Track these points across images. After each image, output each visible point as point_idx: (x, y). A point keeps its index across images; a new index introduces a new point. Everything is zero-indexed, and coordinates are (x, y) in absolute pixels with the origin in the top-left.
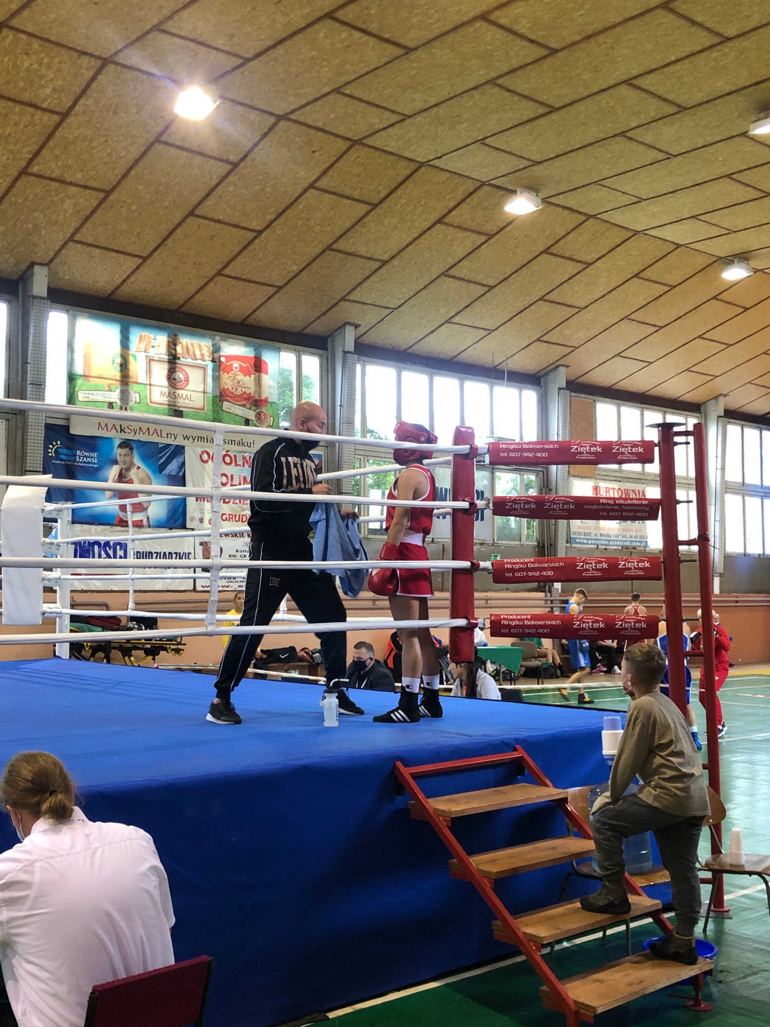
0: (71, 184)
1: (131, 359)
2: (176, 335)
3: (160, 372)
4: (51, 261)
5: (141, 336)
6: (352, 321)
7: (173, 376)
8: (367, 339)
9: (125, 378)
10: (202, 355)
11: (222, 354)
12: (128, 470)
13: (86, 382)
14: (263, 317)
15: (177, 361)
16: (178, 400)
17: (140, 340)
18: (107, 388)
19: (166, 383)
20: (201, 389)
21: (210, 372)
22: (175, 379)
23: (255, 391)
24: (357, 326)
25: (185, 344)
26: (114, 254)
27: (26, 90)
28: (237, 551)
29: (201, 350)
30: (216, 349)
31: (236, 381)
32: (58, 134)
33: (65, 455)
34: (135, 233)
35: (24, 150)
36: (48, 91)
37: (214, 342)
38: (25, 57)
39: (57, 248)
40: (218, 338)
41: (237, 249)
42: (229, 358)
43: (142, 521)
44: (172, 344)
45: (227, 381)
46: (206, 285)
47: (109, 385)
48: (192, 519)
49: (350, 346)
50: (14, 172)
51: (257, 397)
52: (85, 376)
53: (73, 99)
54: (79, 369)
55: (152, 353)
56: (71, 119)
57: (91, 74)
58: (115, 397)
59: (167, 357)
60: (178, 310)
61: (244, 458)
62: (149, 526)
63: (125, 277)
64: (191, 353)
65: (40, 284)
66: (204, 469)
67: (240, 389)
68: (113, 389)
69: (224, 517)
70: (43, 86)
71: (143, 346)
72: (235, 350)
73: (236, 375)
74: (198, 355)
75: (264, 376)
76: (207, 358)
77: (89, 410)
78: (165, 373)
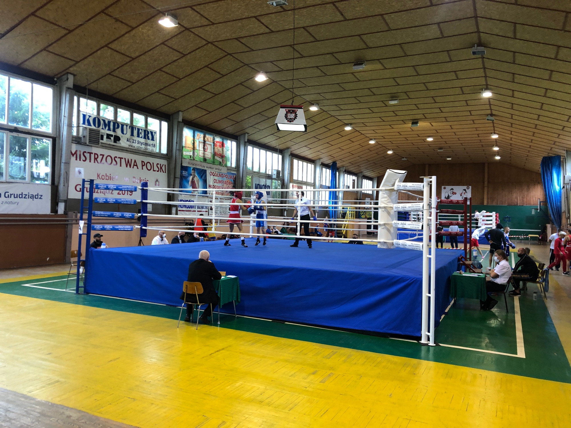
0: (209, 92)
1: (195, 141)
2: (205, 134)
3: (201, 145)
5: (197, 134)
8: (249, 138)
9: (194, 148)
10: (211, 141)
12: (194, 177)
13: (185, 149)
17: (197, 136)
19: (202, 150)
22: (205, 148)
23: (222, 153)
24: (248, 134)
25: (207, 137)
26: (204, 110)
29: (210, 139)
30: (214, 139)
31: (218, 150)
32: (218, 80)
35: (206, 82)
37: (214, 137)
38: (227, 62)
39: (189, 107)
40: (215, 135)
41: (236, 112)
42: (217, 142)
44: (204, 137)
45: (216, 150)
46: (219, 120)
47: (190, 150)
49: (246, 140)
50: (198, 87)
51: (222, 155)
52: (185, 147)
53: (229, 72)
54: (184, 144)
55: (200, 140)
56: (225, 77)
57: (239, 67)
58: (191, 154)
60: (206, 126)
61: (219, 174)
65: (180, 118)
66: (211, 178)
67: (219, 152)
70: (225, 69)
71: (198, 137)
72: (218, 139)
73: (218, 147)
74: (210, 141)
75: (224, 148)
76: (212, 142)
77: (186, 158)
78: (203, 146)
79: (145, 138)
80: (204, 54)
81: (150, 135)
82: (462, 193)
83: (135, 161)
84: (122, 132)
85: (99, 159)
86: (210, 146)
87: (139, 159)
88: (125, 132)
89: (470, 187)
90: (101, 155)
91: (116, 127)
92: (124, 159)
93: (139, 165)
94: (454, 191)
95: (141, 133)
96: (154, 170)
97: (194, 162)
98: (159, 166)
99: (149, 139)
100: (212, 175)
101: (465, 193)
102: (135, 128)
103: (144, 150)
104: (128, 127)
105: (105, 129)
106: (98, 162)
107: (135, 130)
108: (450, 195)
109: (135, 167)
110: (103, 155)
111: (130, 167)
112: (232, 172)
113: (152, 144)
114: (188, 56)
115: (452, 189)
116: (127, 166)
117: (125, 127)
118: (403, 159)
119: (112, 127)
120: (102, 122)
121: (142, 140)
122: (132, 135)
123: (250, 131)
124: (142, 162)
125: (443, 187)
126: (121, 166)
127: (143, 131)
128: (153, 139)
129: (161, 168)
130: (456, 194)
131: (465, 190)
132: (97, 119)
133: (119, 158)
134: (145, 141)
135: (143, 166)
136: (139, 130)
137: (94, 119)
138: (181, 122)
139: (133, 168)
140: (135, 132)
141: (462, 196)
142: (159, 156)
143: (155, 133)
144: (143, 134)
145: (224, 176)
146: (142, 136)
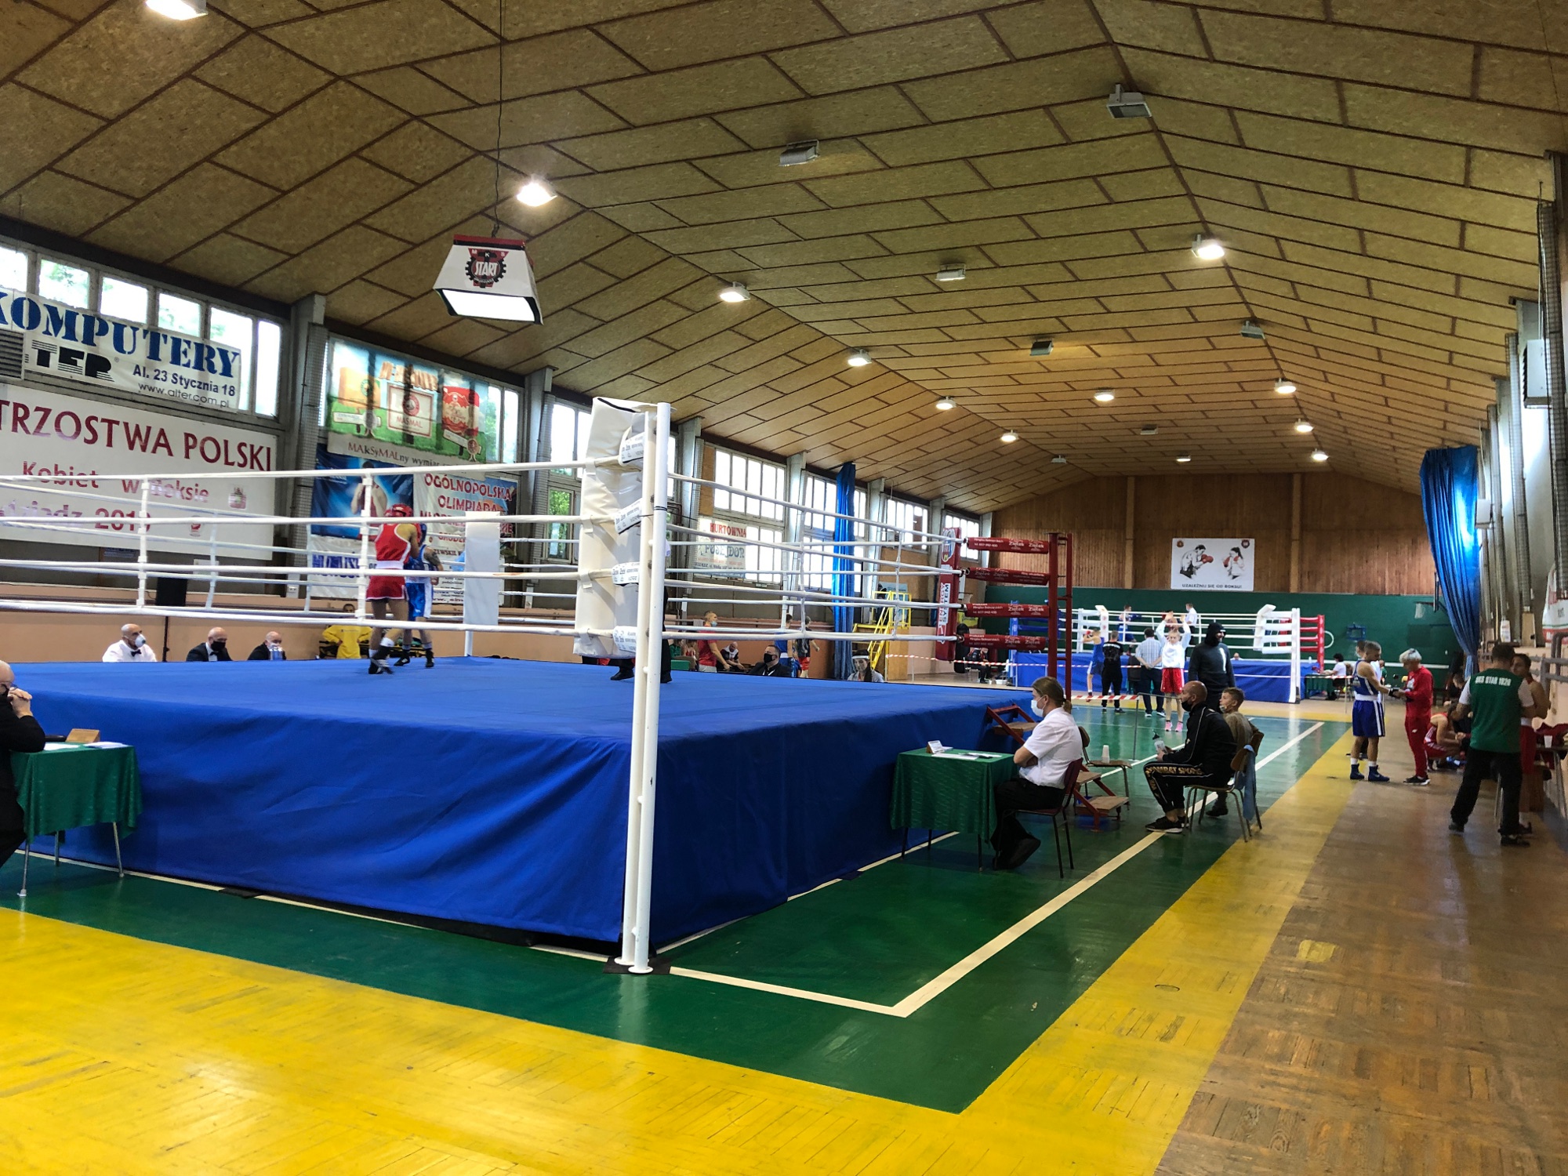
1: (376, 385)
2: (411, 366)
3: (398, 398)
4: (331, 292)
5: (384, 364)
6: (553, 364)
7: (407, 403)
8: (560, 381)
9: (371, 404)
10: (430, 385)
11: (445, 385)
13: (340, 405)
14: (481, 357)
15: (411, 389)
16: (410, 426)
17: (384, 368)
18: (356, 411)
19: (401, 409)
20: (428, 417)
21: (435, 401)
22: (408, 406)
23: (469, 422)
24: (554, 369)
25: (418, 374)
27: (402, 164)
29: (429, 380)
30: (441, 381)
31: (454, 411)
32: (405, 199)
35: (369, 206)
37: (440, 374)
38: (417, 142)
39: (342, 283)
40: (443, 370)
42: (451, 389)
44: (408, 373)
45: (448, 412)
47: (358, 409)
49: (548, 385)
50: (349, 221)
51: (469, 427)
52: (340, 399)
53: (434, 175)
54: (335, 393)
55: (392, 380)
56: (424, 189)
57: (460, 161)
58: (361, 419)
59: (403, 385)
60: (415, 343)
61: (458, 482)
63: (386, 312)
64: (422, 383)
65: (318, 312)
66: (427, 490)
67: (457, 418)
68: (361, 413)
69: (441, 536)
70: (417, 164)
71: (385, 374)
72: (455, 382)
73: (454, 405)
74: (427, 386)
75: (476, 408)
76: (434, 388)
77: (342, 431)
78: (401, 400)
79: (198, 366)
80: (334, 113)
81: (217, 361)
82: (1228, 559)
83: (162, 433)
84: (119, 345)
85: (32, 422)
86: (427, 400)
87: (176, 427)
88: (127, 347)
89: (1252, 541)
90: (38, 409)
91: (96, 329)
92: (122, 426)
93: (177, 443)
94: (1207, 553)
95: (185, 353)
96: (230, 461)
97: (369, 443)
98: (246, 451)
99: (212, 369)
100: (433, 485)
101: (1236, 559)
102: (165, 337)
103: (197, 403)
104: (139, 333)
105: (56, 332)
106: (27, 431)
107: (165, 342)
108: (1195, 564)
109: (162, 450)
110: (47, 412)
111: (144, 449)
112: (502, 478)
113: (225, 387)
114: (285, 119)
115: (1201, 547)
116: (131, 446)
117: (128, 332)
118: (1055, 460)
119: (79, 329)
120: (45, 314)
121: (191, 374)
122: (154, 354)
123: (560, 360)
124: (187, 435)
125: (1175, 541)
126: (110, 444)
127: (193, 345)
128: (227, 371)
129: (254, 456)
130: (1211, 560)
131: (1237, 550)
132: (26, 305)
133: (103, 420)
134: (200, 375)
135: (188, 448)
136: (177, 342)
137: (17, 305)
138: (320, 325)
139: (154, 451)
140: (166, 350)
141: (1228, 568)
142: (251, 421)
143: (235, 354)
144: (192, 356)
145: (476, 488)
146: (189, 361)
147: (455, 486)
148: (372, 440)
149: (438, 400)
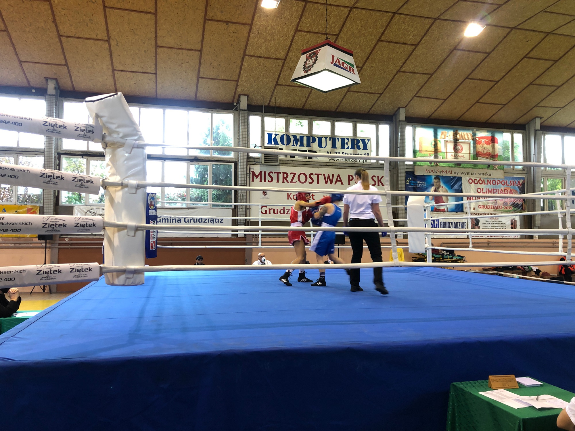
0: (417, 73)
1: (438, 142)
2: (457, 131)
3: (451, 146)
4: (406, 106)
5: (442, 132)
6: (539, 116)
7: (456, 148)
8: (546, 124)
9: (436, 151)
10: (468, 138)
11: (477, 136)
12: (438, 188)
13: (420, 153)
14: (496, 119)
15: (458, 141)
16: (458, 158)
17: (442, 134)
18: (429, 155)
19: (453, 151)
20: (468, 152)
21: (472, 145)
22: (457, 149)
23: (492, 151)
24: (541, 118)
25: (461, 134)
26: (432, 100)
27: (402, 38)
28: (486, 221)
29: (468, 136)
30: (474, 135)
31: (483, 148)
32: (413, 54)
33: (413, 183)
34: (442, 90)
35: (400, 62)
36: (411, 37)
37: (473, 132)
38: (403, 25)
39: (409, 100)
40: (475, 130)
41: (487, 90)
42: (480, 138)
43: (445, 209)
44: (455, 135)
45: (479, 148)
46: (471, 108)
47: (430, 154)
48: (466, 208)
49: (538, 127)
50: (395, 72)
51: (493, 154)
52: (420, 151)
53: (420, 38)
54: (417, 148)
55: (447, 139)
56: (420, 46)
57: (429, 26)
58: (432, 158)
59: (453, 140)
60: (457, 120)
61: (488, 181)
62: (448, 211)
63: (436, 108)
64: (463, 137)
65: (402, 116)
66: (470, 186)
67: (485, 151)
68: (431, 155)
69: (480, 207)
71: (443, 136)
72: (483, 134)
73: (483, 145)
74: (467, 138)
75: (496, 145)
76: (470, 139)
77: (422, 165)
78: (453, 147)
80: (360, 25)
81: (361, 145)
83: (339, 176)
84: (320, 145)
85: (289, 179)
86: (468, 145)
87: (345, 173)
88: (323, 145)
91: (311, 141)
92: (322, 175)
93: (345, 180)
95: (347, 143)
97: (437, 169)
99: (359, 148)
100: (473, 183)
102: (338, 139)
103: (353, 163)
104: (328, 139)
105: (296, 145)
106: (288, 182)
109: (339, 183)
110: (295, 174)
111: (331, 183)
112: (514, 176)
113: (365, 154)
116: (326, 183)
117: (323, 140)
119: (305, 142)
122: (334, 146)
123: (544, 113)
124: (349, 176)
126: (318, 183)
127: (350, 140)
128: (365, 148)
129: (379, 181)
132: (285, 136)
133: (315, 174)
134: (354, 151)
137: (282, 138)
138: (403, 121)
139: (335, 183)
142: (376, 166)
143: (368, 140)
144: (350, 144)
145: (499, 182)
146: (349, 146)
147: (486, 182)
148: (438, 167)
149: (473, 144)
